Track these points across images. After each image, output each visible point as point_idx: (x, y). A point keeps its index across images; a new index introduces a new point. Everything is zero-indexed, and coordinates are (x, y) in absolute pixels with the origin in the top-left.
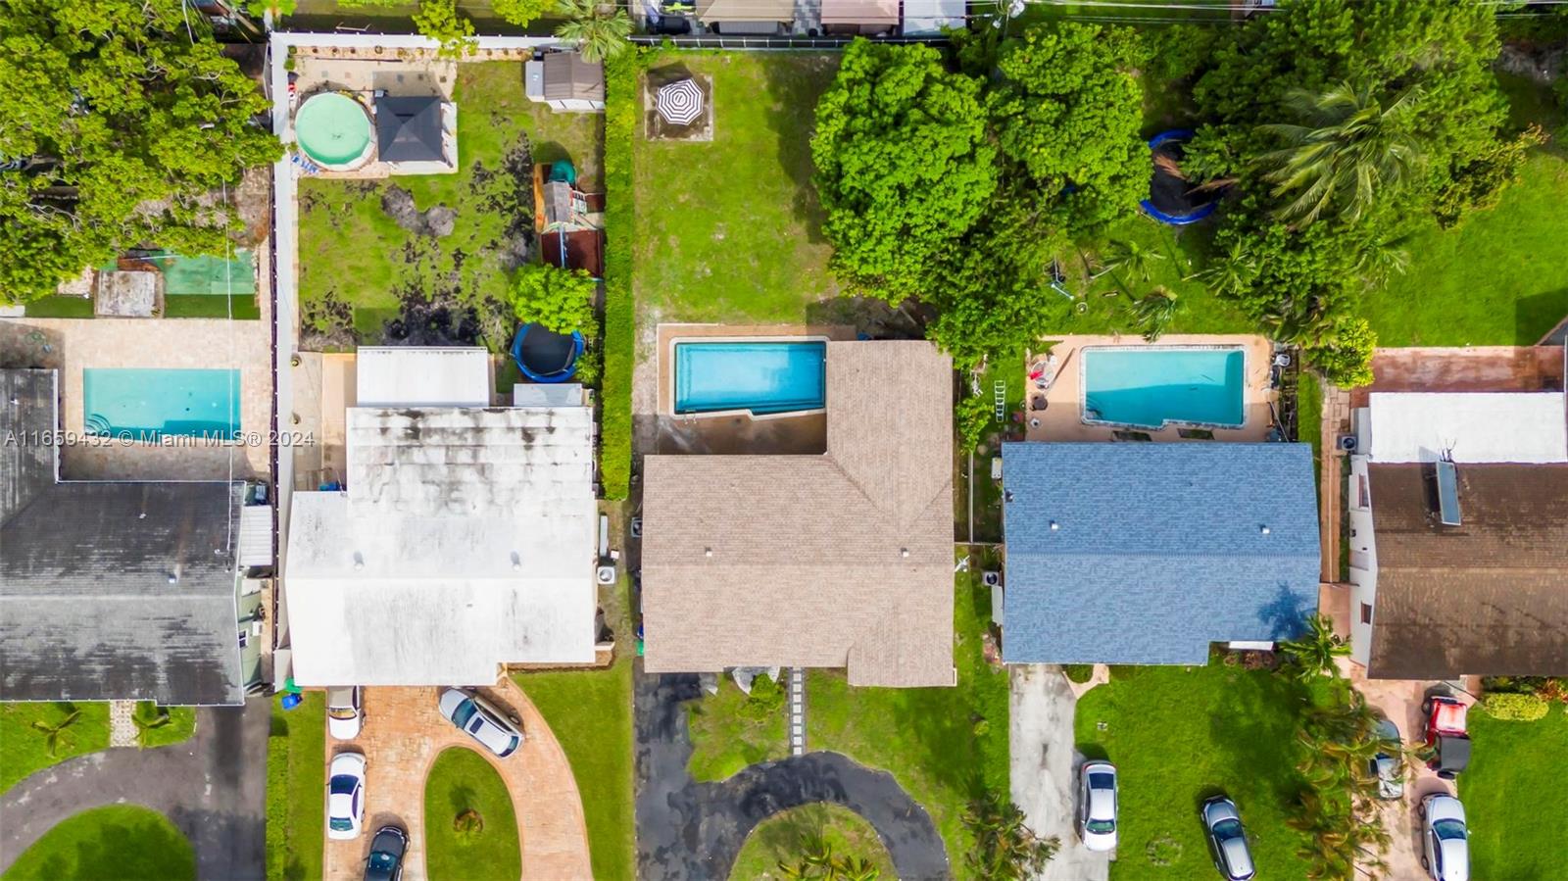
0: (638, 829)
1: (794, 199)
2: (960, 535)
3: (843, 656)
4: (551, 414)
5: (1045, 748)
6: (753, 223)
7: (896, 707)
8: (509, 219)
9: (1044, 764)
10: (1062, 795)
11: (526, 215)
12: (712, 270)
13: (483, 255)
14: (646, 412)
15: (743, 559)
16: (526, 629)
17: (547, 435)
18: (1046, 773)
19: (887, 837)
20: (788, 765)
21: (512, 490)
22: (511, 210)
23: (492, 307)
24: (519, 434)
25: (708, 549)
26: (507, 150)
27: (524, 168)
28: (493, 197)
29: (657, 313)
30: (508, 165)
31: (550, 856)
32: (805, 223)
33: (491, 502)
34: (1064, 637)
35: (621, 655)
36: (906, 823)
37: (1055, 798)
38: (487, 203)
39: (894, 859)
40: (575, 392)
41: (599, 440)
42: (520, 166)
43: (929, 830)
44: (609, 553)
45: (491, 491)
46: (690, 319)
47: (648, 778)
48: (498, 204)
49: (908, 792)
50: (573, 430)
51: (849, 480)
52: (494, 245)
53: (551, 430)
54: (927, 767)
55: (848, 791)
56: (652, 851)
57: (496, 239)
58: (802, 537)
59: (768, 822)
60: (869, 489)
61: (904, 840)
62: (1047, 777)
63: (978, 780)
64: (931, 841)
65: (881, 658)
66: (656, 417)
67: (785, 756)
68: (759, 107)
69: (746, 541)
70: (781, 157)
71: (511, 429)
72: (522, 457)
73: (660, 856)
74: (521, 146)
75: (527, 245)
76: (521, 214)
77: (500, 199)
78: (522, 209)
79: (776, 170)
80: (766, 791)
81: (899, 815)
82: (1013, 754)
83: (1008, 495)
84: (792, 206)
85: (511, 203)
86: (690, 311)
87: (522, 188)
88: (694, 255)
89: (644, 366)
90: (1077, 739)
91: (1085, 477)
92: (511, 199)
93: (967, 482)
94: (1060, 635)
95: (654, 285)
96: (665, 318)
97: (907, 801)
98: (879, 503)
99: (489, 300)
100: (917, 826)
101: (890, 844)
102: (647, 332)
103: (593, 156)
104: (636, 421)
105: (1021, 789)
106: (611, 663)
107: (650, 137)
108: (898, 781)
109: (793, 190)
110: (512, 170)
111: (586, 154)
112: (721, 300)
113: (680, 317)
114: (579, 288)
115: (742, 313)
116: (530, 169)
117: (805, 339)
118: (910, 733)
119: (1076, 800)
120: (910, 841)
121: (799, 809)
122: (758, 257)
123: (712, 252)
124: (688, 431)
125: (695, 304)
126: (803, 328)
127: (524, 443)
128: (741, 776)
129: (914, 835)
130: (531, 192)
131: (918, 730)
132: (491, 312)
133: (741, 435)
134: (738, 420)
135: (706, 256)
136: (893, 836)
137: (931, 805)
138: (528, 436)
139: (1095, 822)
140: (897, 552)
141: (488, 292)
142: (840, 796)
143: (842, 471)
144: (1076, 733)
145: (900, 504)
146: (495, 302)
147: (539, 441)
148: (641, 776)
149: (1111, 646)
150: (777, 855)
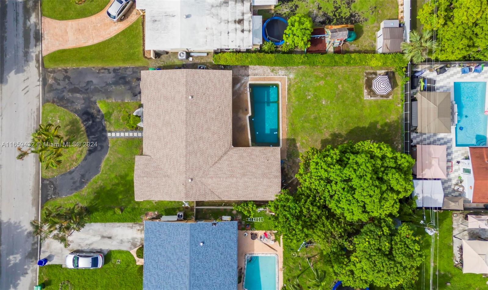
0: (78, 69)
1: (340, 133)
2: (198, 203)
3: (147, 154)
4: (249, 31)
5: (110, 238)
6: (329, 116)
7: (127, 175)
8: (331, 15)
9: (103, 237)
10: (90, 245)
11: (332, 21)
12: (309, 99)
13: (315, 4)
14: (250, 72)
15: (188, 111)
16: (159, 21)
17: (241, 29)
18: (100, 238)
19: (73, 171)
20: (104, 130)
21: (217, 15)
22: (335, 15)
23: (294, 7)
24: (241, 18)
25: (192, 97)
26: (360, 13)
27: (352, 20)
28: (340, 8)
29: (292, 76)
30: (353, 14)
31: (67, 33)
32: (330, 138)
33: (212, 6)
34: (155, 248)
35: (149, 62)
36: (79, 179)
37: (89, 242)
38: (338, 5)
39: (64, 174)
40: (259, 41)
41: (238, 52)
42: (353, 19)
43: (76, 189)
44: (192, 56)
45: (217, 6)
46: (289, 90)
47: (98, 73)
48: (337, 10)
49: (92, 180)
50: (243, 40)
51: (222, 156)
52: (320, 8)
53: (243, 31)
54: (102, 188)
55: (93, 155)
56: (69, 74)
57: (322, 10)
58: (197, 136)
59: (80, 122)
60: (218, 165)
61: (72, 178)
62: (98, 238)
63: (97, 210)
64: (71, 190)
65: (146, 170)
66: (248, 76)
67: (108, 129)
68: (379, 119)
69: (196, 113)
70: (358, 128)
71: (243, 14)
72: (231, 19)
73: (67, 78)
74: (361, 19)
75: (320, 22)
76: (333, 19)
77: (339, 10)
78: (335, 20)
79: (352, 126)
80: (93, 121)
81: (83, 176)
82: (108, 224)
83: (215, 224)
84: (337, 132)
85: (337, 15)
86: (292, 90)
87: (344, 20)
88: (316, 91)
89: (269, 71)
90: (113, 251)
91: (222, 257)
92: (339, 15)
93: (221, 205)
94: (156, 246)
95: (303, 75)
96: (289, 79)
97: (88, 180)
98: (212, 169)
99: (297, 6)
100: (78, 184)
101: (71, 173)
102: (283, 72)
103: (357, 49)
104: (246, 67)
105: (92, 227)
106: (146, 57)
107: (366, 73)
108: (96, 176)
109: (344, 133)
110: (351, 15)
111: (358, 46)
112: (297, 103)
113: (290, 85)
114: (303, 43)
115: (292, 111)
116: (352, 23)
117: (281, 138)
118: (116, 181)
119: (88, 250)
120: (72, 181)
121: (85, 136)
122: (315, 118)
123: (317, 99)
124: (242, 89)
125: (295, 92)
126: (285, 137)
127: (237, 20)
128: (99, 111)
129: (74, 183)
130: (342, 23)
131: (117, 184)
132: (292, 7)
133: (241, 111)
134: (247, 110)
135: (316, 96)
136: (74, 173)
137: (87, 190)
138: (240, 21)
139: (78, 259)
140: (191, 177)
141: (300, 6)
142: (91, 152)
143: (225, 153)
144: (116, 250)
145: (212, 178)
146: (296, 9)
147: (238, 26)
148: (99, 70)
149: (151, 267)
150: (67, 125)
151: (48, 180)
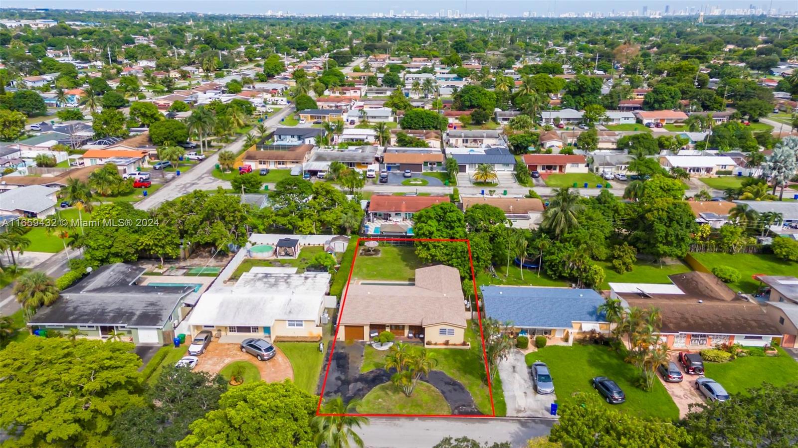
0: (319, 385)
3: (421, 321)
5: (514, 367)
9: (514, 372)
10: (525, 381)
12: (377, 273)
16: (291, 310)
18: (516, 375)
19: (442, 390)
35: (324, 338)
36: (451, 386)
37: (522, 382)
39: (445, 398)
43: (463, 389)
47: (328, 371)
49: (451, 376)
53: (315, 277)
54: (459, 369)
59: (383, 384)
61: (450, 391)
64: (464, 392)
73: (328, 394)
80: (383, 375)
81: (447, 383)
90: (527, 365)
97: (451, 379)
100: (456, 387)
101: (443, 392)
105: (505, 378)
108: (446, 373)
109: (403, 259)
120: (453, 391)
123: (377, 270)
126: (407, 281)
128: (372, 372)
129: (455, 390)
131: (455, 360)
136: (444, 390)
137: (463, 380)
148: (325, 371)
150: (387, 393)
151: (453, 411)
